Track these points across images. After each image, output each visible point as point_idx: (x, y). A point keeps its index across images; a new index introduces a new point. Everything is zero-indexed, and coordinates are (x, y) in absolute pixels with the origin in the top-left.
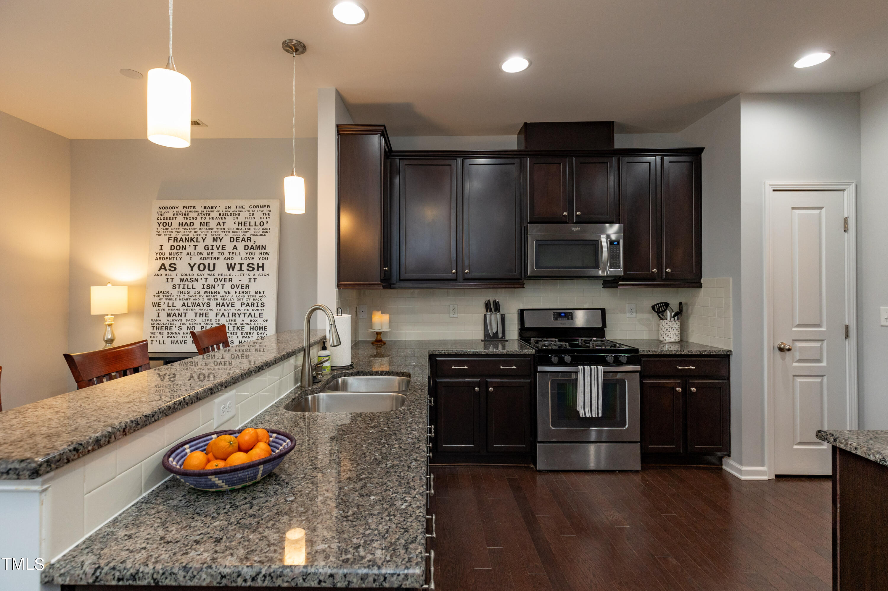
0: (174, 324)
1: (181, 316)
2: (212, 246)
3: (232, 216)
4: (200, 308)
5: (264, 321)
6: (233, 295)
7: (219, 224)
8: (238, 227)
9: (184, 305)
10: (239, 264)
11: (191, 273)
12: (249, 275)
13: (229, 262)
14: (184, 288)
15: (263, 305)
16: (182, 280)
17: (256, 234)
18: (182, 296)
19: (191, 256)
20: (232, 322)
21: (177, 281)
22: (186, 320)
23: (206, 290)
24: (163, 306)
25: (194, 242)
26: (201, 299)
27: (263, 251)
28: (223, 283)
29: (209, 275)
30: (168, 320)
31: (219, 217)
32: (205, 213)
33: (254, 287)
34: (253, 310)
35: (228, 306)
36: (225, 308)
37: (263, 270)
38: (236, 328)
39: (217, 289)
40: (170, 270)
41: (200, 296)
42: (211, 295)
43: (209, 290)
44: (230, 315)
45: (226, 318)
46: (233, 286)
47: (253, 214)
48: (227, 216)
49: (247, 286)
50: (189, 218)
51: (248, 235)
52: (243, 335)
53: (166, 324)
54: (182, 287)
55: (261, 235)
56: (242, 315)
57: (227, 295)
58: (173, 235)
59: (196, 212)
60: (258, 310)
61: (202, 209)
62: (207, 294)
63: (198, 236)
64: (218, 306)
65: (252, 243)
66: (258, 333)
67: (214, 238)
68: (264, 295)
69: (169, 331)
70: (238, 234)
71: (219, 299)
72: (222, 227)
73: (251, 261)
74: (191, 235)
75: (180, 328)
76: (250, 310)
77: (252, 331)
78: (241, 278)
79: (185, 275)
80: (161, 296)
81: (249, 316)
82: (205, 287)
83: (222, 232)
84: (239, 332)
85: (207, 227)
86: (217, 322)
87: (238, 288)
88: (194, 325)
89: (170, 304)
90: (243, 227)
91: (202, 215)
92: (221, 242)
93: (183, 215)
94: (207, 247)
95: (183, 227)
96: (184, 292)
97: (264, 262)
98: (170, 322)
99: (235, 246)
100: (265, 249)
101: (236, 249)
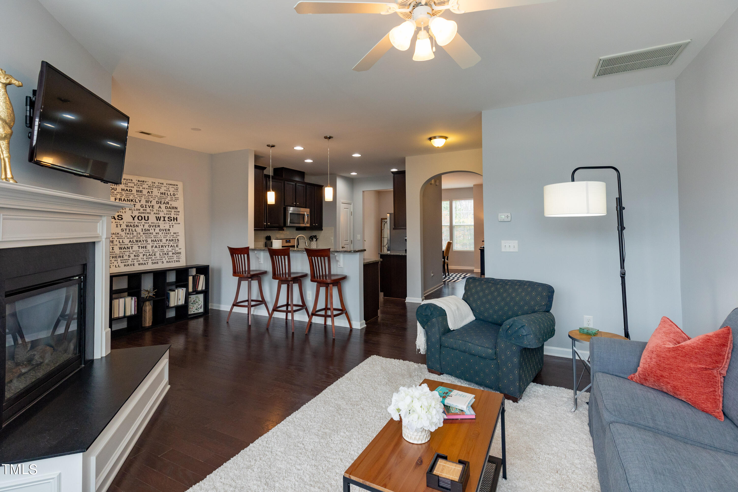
0: (124, 254)
1: (129, 249)
2: (146, 205)
3: (157, 189)
4: (141, 243)
5: (180, 249)
6: (161, 235)
7: (148, 192)
8: (161, 195)
9: (130, 241)
10: (163, 217)
11: (133, 221)
12: (169, 223)
13: (157, 216)
14: (129, 231)
15: (178, 240)
16: (127, 226)
17: (172, 200)
18: (128, 236)
19: (132, 211)
20: (162, 251)
21: (124, 227)
22: (133, 251)
23: (144, 232)
24: (115, 243)
25: (133, 202)
26: (141, 237)
27: (176, 210)
28: (154, 228)
29: (145, 223)
30: (120, 252)
31: (149, 188)
32: (139, 184)
33: (172, 230)
34: (173, 243)
35: (158, 242)
36: (157, 243)
37: (177, 221)
38: (164, 254)
39: (151, 231)
40: (118, 219)
41: (141, 236)
42: (147, 235)
43: (146, 232)
44: (160, 247)
45: (158, 249)
46: (160, 230)
47: (169, 189)
48: (153, 188)
49: (169, 230)
50: (128, 187)
51: (167, 200)
52: (169, 258)
53: (119, 254)
54: (128, 230)
55: (174, 201)
56: (167, 246)
57: (158, 235)
58: (118, 196)
59: (133, 183)
60: (176, 243)
61: (137, 182)
62: (145, 235)
63: (136, 199)
64: (153, 241)
65: (170, 205)
66: (177, 256)
67: (146, 200)
68: (178, 235)
69: (122, 259)
70: (161, 199)
71: (153, 237)
72: (151, 194)
73: (169, 216)
74: (131, 197)
75: (129, 256)
76: (171, 243)
77: (173, 255)
78: (165, 225)
79: (129, 223)
80: (114, 236)
81: (171, 247)
82: (143, 230)
83: (151, 197)
84: (166, 256)
85: (142, 194)
86: (153, 251)
87: (163, 231)
88: (138, 254)
89: (121, 241)
90: (163, 195)
91: (137, 185)
92: (151, 203)
93: (124, 184)
94: (142, 206)
95: (125, 192)
96: (129, 234)
97: (177, 216)
98: (122, 253)
99: (160, 206)
100: (177, 209)
101: (161, 208)
